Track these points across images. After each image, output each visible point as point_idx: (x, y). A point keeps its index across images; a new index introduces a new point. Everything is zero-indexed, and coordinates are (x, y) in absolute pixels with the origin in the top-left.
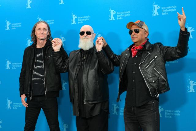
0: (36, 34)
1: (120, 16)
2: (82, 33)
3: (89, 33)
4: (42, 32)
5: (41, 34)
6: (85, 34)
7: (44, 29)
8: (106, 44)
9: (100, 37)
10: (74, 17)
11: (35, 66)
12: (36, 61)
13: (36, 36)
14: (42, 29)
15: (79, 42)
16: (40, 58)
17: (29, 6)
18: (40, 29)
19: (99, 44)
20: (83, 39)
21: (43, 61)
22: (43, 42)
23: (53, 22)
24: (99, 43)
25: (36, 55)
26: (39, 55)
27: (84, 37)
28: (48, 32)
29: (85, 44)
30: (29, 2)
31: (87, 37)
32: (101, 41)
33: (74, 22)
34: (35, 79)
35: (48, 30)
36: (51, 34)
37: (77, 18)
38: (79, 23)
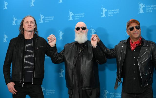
0: (24, 28)
1: (111, 13)
2: (78, 29)
3: (84, 29)
4: (30, 25)
5: (29, 27)
6: (81, 29)
7: (31, 22)
8: (99, 40)
9: (94, 35)
10: (71, 14)
11: (25, 55)
12: (26, 50)
13: (24, 29)
14: (29, 22)
15: (75, 36)
16: (30, 48)
17: (32, 5)
18: (27, 22)
19: (94, 41)
20: (79, 33)
21: (33, 50)
22: (31, 34)
23: (53, 18)
24: (94, 39)
25: (26, 45)
26: (29, 45)
27: (80, 32)
28: (35, 25)
29: (80, 38)
30: (33, 1)
31: (82, 32)
32: (95, 38)
33: (71, 18)
34: (27, 67)
35: (34, 23)
36: (37, 28)
37: (73, 15)
38: (75, 19)
